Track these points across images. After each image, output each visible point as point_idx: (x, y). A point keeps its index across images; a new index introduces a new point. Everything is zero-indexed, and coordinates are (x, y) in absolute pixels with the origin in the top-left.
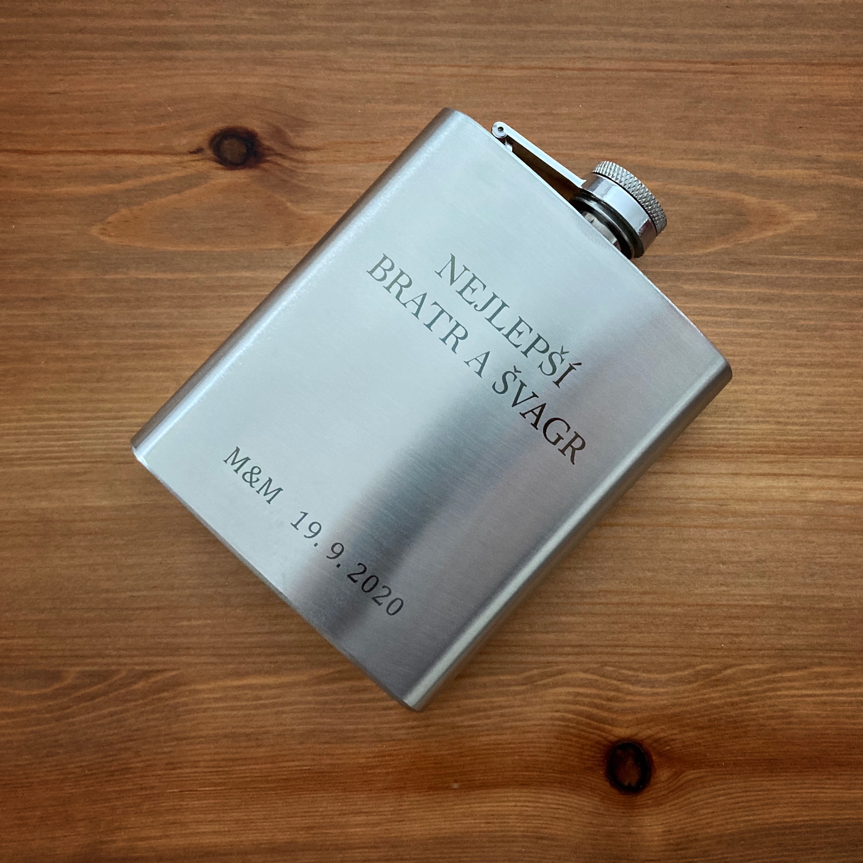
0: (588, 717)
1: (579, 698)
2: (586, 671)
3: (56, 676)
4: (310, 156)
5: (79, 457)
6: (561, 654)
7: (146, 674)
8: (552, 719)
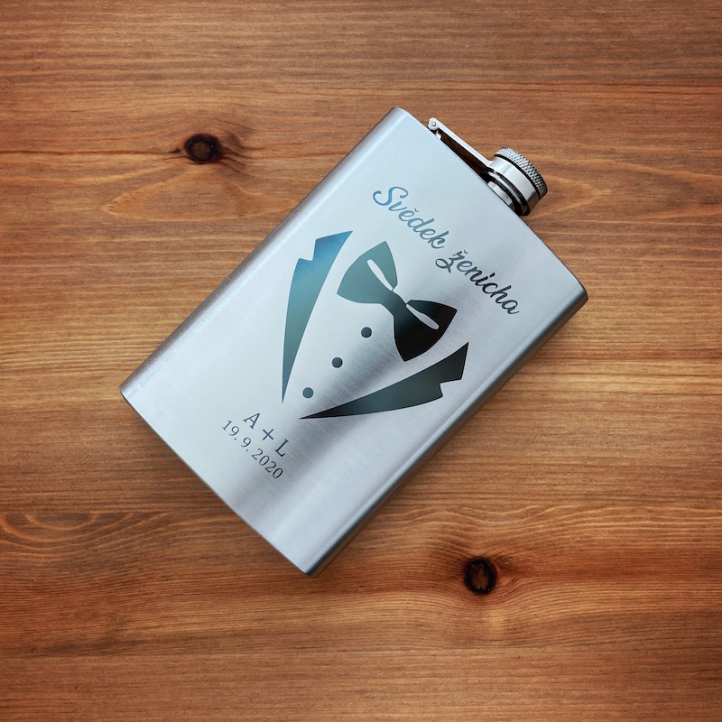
0: (451, 542)
1: (446, 529)
2: (449, 511)
3: (85, 517)
4: (255, 154)
5: (98, 366)
6: (433, 499)
7: (146, 516)
8: (427, 543)
